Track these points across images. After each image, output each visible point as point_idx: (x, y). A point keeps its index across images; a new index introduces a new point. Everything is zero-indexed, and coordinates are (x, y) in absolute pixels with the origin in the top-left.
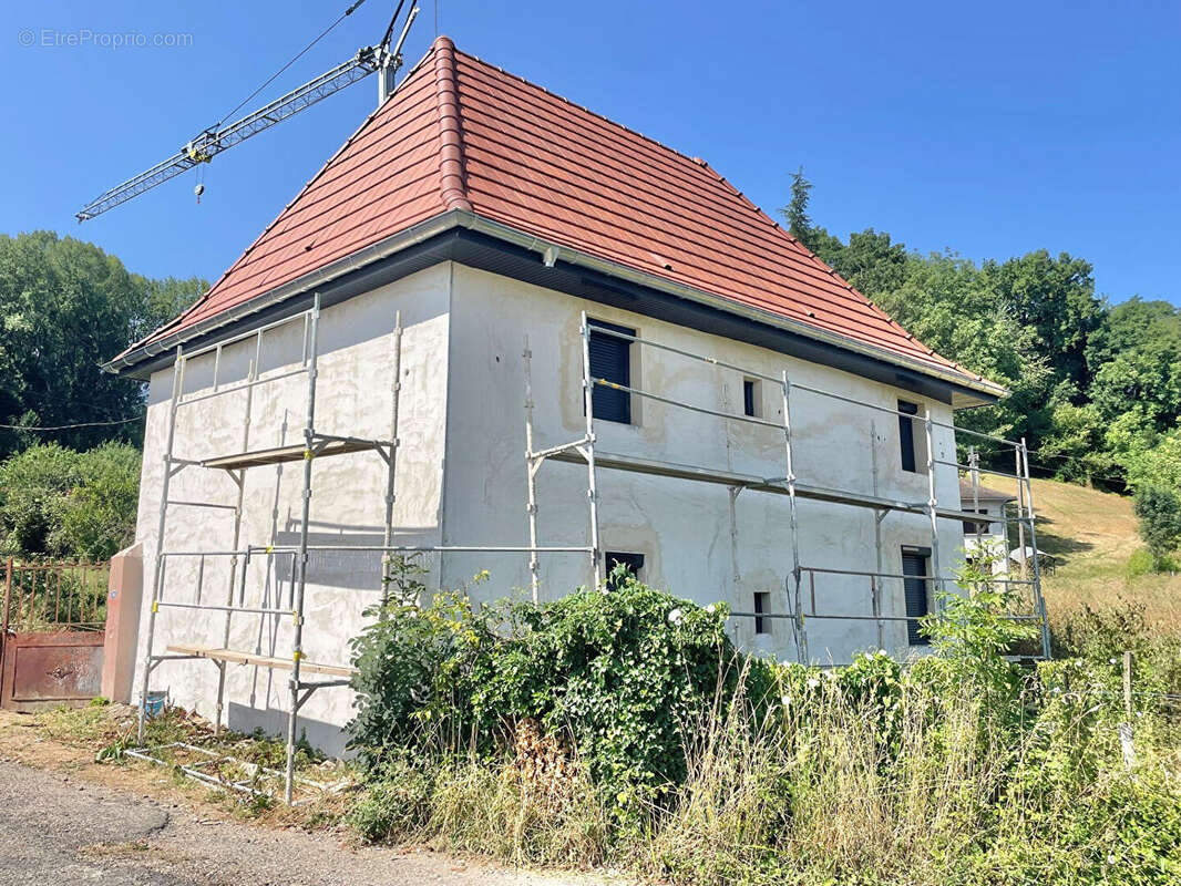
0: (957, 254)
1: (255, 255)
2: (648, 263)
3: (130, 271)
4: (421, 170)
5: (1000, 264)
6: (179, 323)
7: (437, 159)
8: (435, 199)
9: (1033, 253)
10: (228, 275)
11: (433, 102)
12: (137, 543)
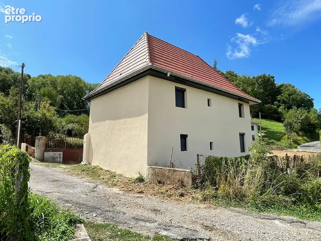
0: (247, 75)
1: (110, 76)
2: (187, 76)
3: (86, 81)
4: (143, 58)
5: (256, 77)
6: (96, 90)
7: (145, 56)
8: (145, 63)
9: (263, 74)
10: (105, 80)
11: (145, 45)
12: (89, 132)
